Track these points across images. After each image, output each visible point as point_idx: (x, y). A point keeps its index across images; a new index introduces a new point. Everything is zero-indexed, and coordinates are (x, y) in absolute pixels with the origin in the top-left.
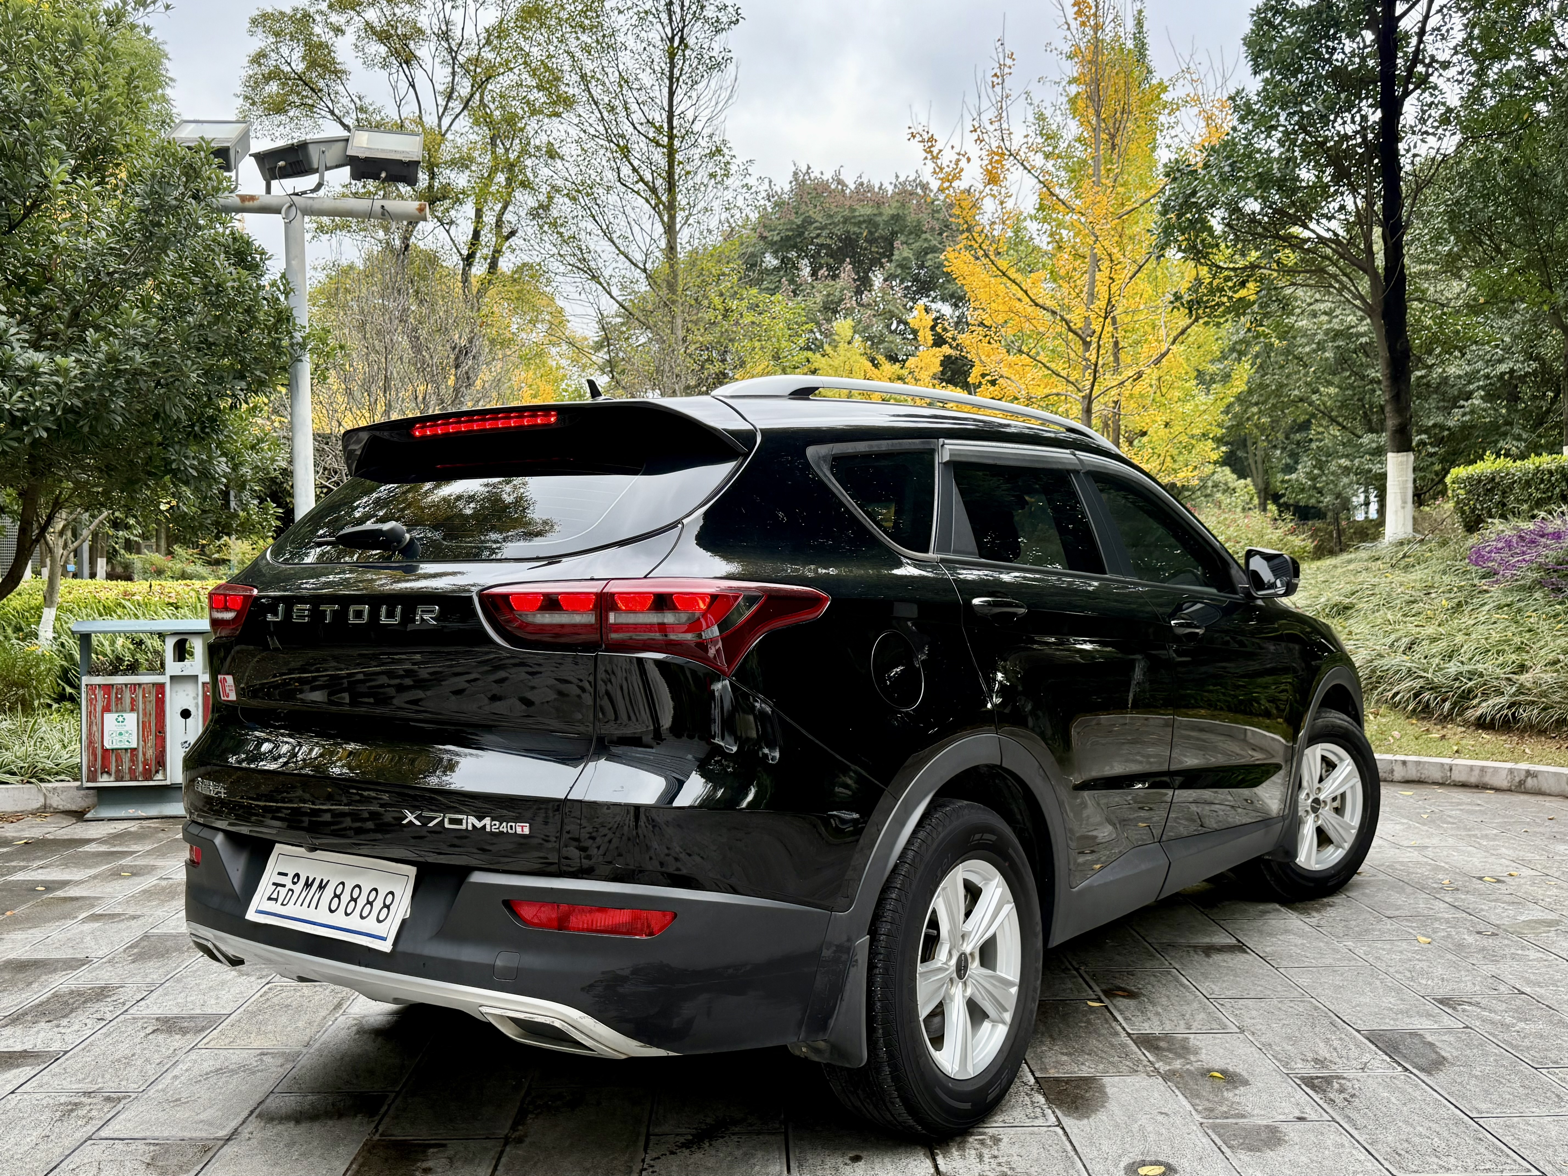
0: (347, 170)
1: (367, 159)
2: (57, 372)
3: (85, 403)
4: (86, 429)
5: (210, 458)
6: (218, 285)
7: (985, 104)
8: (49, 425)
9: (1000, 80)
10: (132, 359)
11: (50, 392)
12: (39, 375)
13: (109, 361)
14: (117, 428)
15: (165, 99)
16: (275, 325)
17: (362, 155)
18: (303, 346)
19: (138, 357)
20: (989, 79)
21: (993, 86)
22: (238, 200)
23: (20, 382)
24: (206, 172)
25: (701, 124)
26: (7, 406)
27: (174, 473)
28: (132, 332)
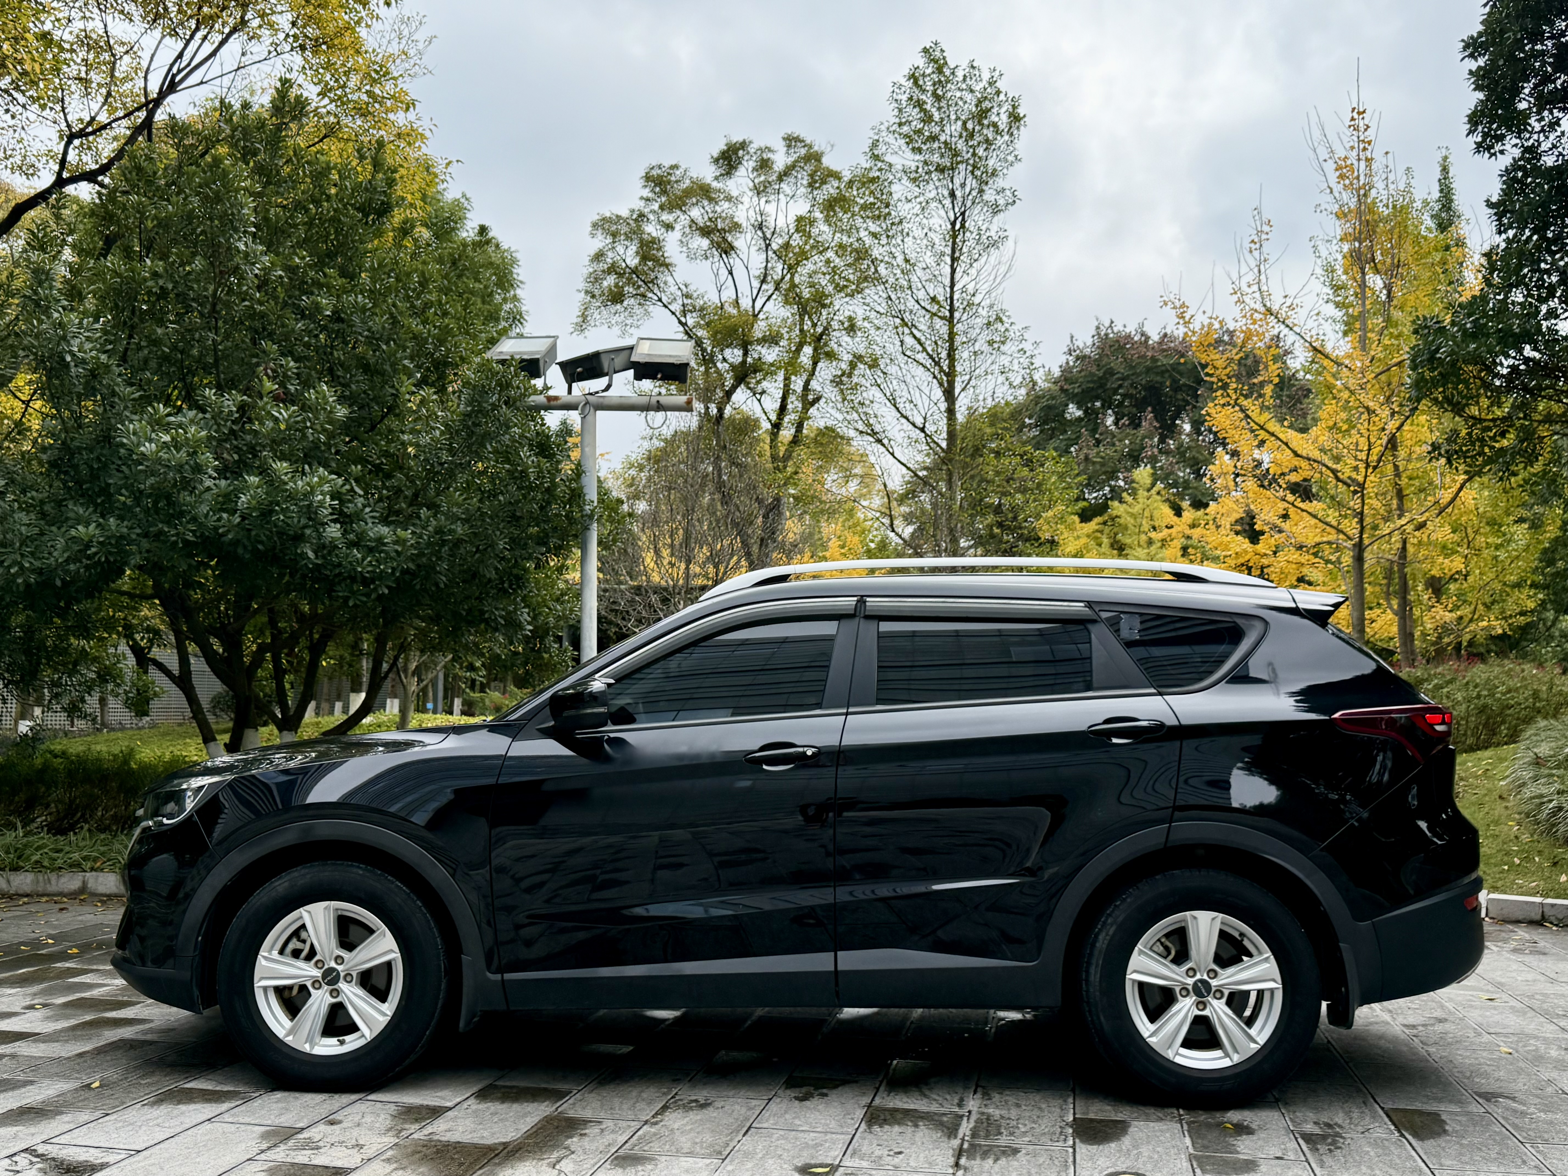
0: (631, 372)
1: (647, 363)
2: (396, 543)
3: (418, 566)
4: (418, 587)
5: (516, 610)
6: (522, 471)
7: (1244, 269)
8: (390, 584)
9: (1258, 246)
10: (454, 531)
11: (391, 558)
12: (385, 544)
13: (436, 533)
14: (442, 586)
15: (515, 298)
16: (569, 500)
17: (642, 360)
18: (591, 517)
19: (460, 529)
20: (1247, 245)
21: (1251, 252)
22: (545, 400)
23: (371, 550)
24: (516, 382)
25: (981, 296)
26: (360, 569)
27: (487, 622)
28: (455, 510)
